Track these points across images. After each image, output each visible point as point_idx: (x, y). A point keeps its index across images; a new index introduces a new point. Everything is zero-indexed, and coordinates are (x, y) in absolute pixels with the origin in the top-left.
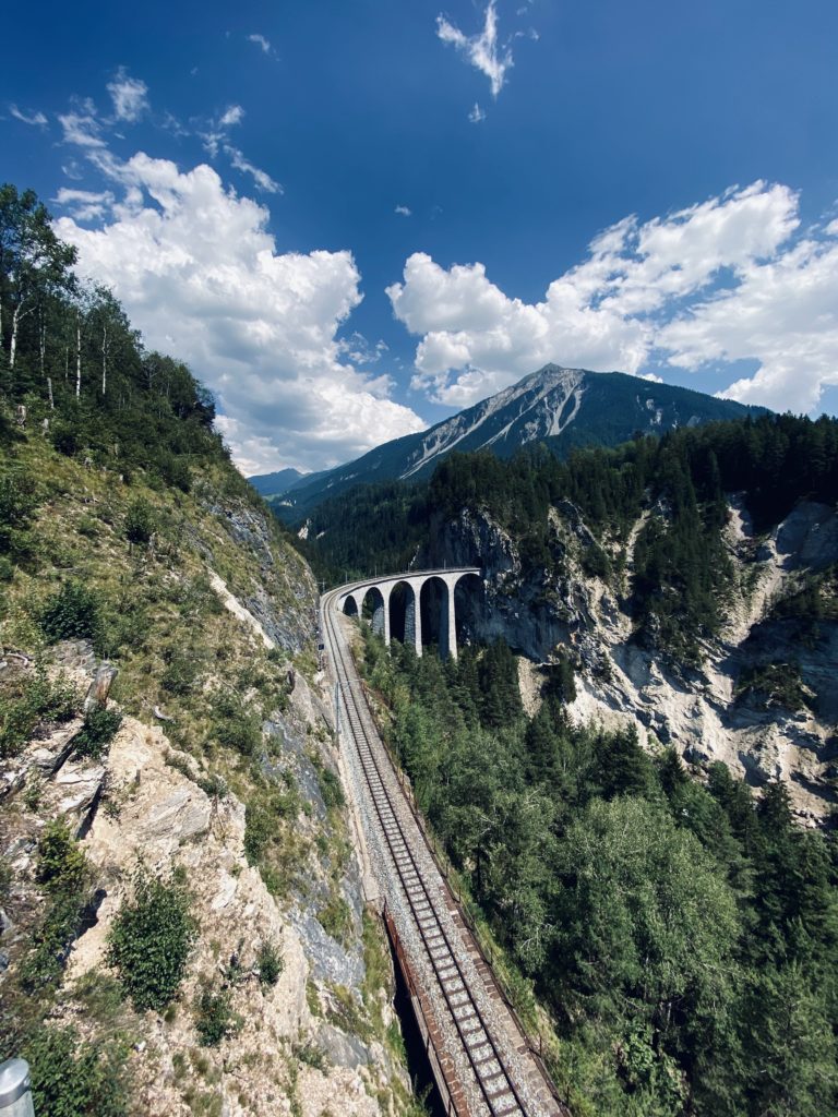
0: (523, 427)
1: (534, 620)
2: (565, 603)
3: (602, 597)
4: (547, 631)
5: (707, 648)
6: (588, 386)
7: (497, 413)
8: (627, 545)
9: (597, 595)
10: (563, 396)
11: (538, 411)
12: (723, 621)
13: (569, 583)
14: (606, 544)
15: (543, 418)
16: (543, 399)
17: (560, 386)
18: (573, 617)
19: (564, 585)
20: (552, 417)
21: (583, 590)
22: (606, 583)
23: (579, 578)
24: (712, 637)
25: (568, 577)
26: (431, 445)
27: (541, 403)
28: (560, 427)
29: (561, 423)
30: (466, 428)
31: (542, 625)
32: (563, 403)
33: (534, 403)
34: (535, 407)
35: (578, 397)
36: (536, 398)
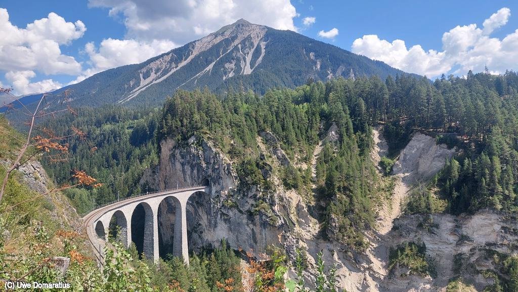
0: (224, 67)
1: (251, 226)
2: (273, 211)
3: (298, 205)
4: (261, 234)
5: (368, 237)
6: (270, 39)
7: (202, 54)
8: (311, 164)
9: (294, 204)
10: (252, 44)
11: (234, 55)
12: (376, 217)
13: (276, 195)
14: (297, 164)
15: (238, 60)
16: (237, 45)
17: (249, 38)
18: (280, 222)
19: (271, 197)
20: (245, 60)
21: (285, 200)
22: (299, 194)
23: (281, 190)
24: (370, 229)
25: (275, 191)
26: (146, 76)
27: (236, 48)
28: (251, 69)
29: (252, 66)
30: (177, 63)
31: (257, 229)
32: (253, 50)
33: (231, 48)
34: (232, 51)
35: (263, 47)
36: (233, 45)
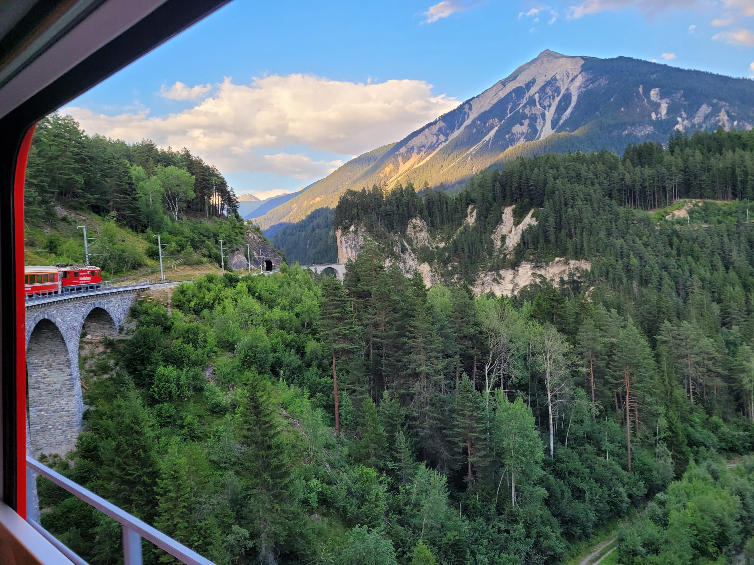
0: (509, 131)
6: (587, 76)
10: (557, 90)
11: (527, 111)
15: (533, 119)
16: (534, 95)
17: (554, 79)
20: (543, 116)
26: (406, 158)
27: (531, 100)
28: (553, 129)
29: (554, 124)
30: (447, 135)
32: (557, 99)
33: (523, 101)
34: (525, 106)
35: (575, 90)
36: (527, 95)
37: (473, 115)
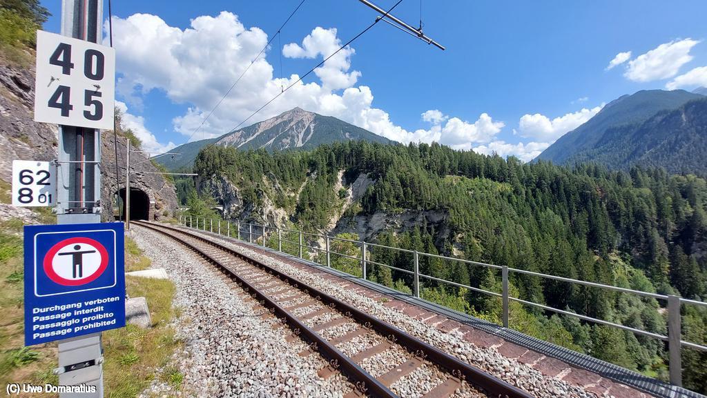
0: (281, 141)
2: (262, 218)
3: (282, 216)
5: (321, 233)
6: (316, 123)
7: (266, 132)
8: (297, 193)
10: (304, 126)
11: (290, 133)
12: (328, 222)
13: (265, 209)
14: (288, 193)
15: (293, 137)
16: (293, 126)
17: (302, 120)
18: (266, 225)
19: (262, 210)
20: (298, 136)
21: (273, 213)
22: (285, 210)
23: (272, 208)
25: (264, 206)
27: (292, 128)
29: (303, 141)
30: (246, 138)
32: (304, 130)
33: (288, 128)
34: (289, 130)
35: (312, 128)
36: (289, 125)
37: (261, 131)
